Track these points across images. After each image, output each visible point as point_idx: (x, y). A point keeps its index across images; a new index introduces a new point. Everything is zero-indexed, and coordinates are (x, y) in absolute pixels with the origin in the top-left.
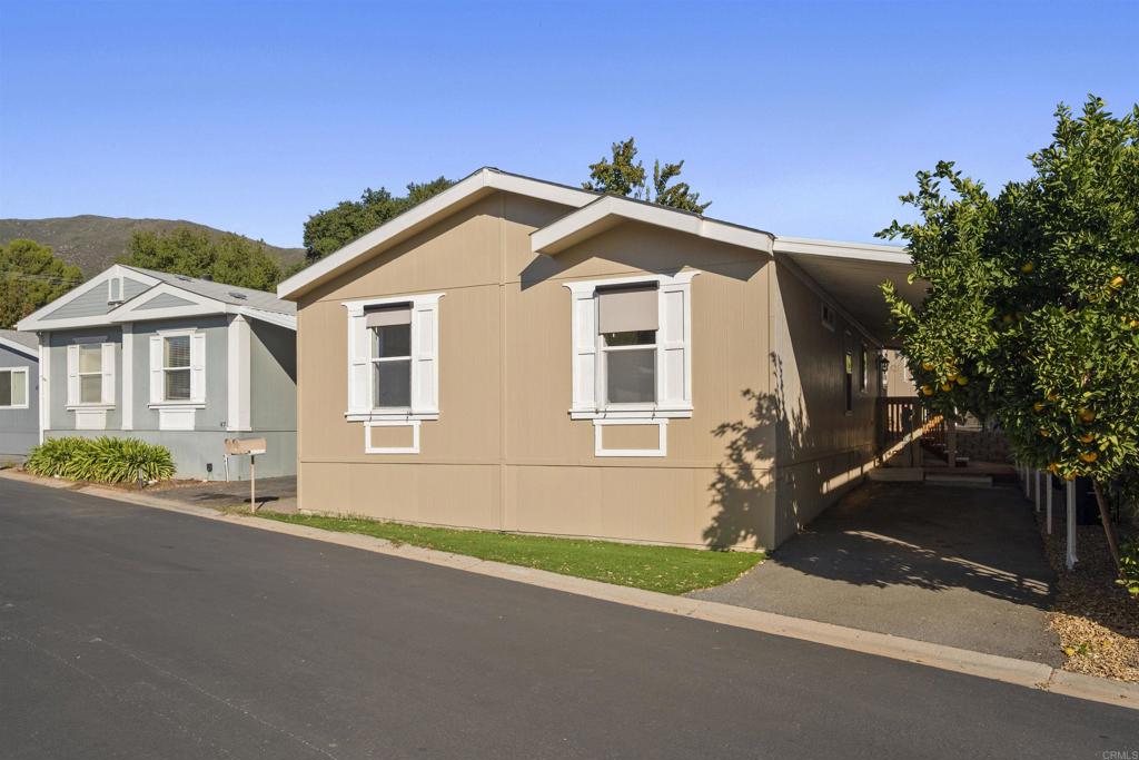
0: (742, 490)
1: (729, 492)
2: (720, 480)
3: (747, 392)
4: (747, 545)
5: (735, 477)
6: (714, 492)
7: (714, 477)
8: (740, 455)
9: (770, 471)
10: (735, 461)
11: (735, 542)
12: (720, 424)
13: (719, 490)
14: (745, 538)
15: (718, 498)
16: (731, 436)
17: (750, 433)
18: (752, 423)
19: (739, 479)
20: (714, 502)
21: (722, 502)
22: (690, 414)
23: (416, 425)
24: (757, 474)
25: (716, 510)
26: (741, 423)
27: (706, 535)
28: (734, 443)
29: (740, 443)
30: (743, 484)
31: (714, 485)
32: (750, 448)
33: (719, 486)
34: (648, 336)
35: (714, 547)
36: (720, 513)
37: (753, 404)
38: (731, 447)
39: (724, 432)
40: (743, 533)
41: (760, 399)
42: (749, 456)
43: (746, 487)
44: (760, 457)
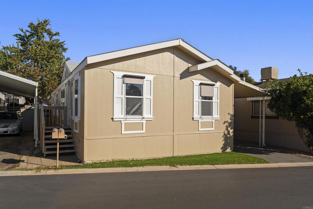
0: (228, 137)
1: (226, 137)
2: (224, 135)
3: (229, 114)
4: (229, 150)
5: (227, 134)
6: (223, 138)
7: (223, 134)
8: (228, 129)
9: (232, 132)
10: (227, 130)
11: (226, 150)
12: (224, 121)
13: (224, 137)
14: (228, 148)
15: (224, 139)
16: (226, 124)
17: (230, 124)
18: (230, 121)
19: (228, 134)
20: (223, 140)
21: (224, 140)
22: (219, 119)
23: (144, 122)
24: (230, 133)
25: (224, 142)
26: (228, 121)
27: (222, 148)
28: (227, 126)
29: (228, 126)
30: (228, 136)
31: (223, 136)
32: (229, 127)
33: (224, 136)
34: (211, 98)
35: (223, 151)
36: (224, 143)
37: (230, 117)
38: (226, 127)
39: (225, 123)
40: (228, 147)
41: (231, 115)
42: (229, 129)
43: (229, 136)
44: (231, 129)
